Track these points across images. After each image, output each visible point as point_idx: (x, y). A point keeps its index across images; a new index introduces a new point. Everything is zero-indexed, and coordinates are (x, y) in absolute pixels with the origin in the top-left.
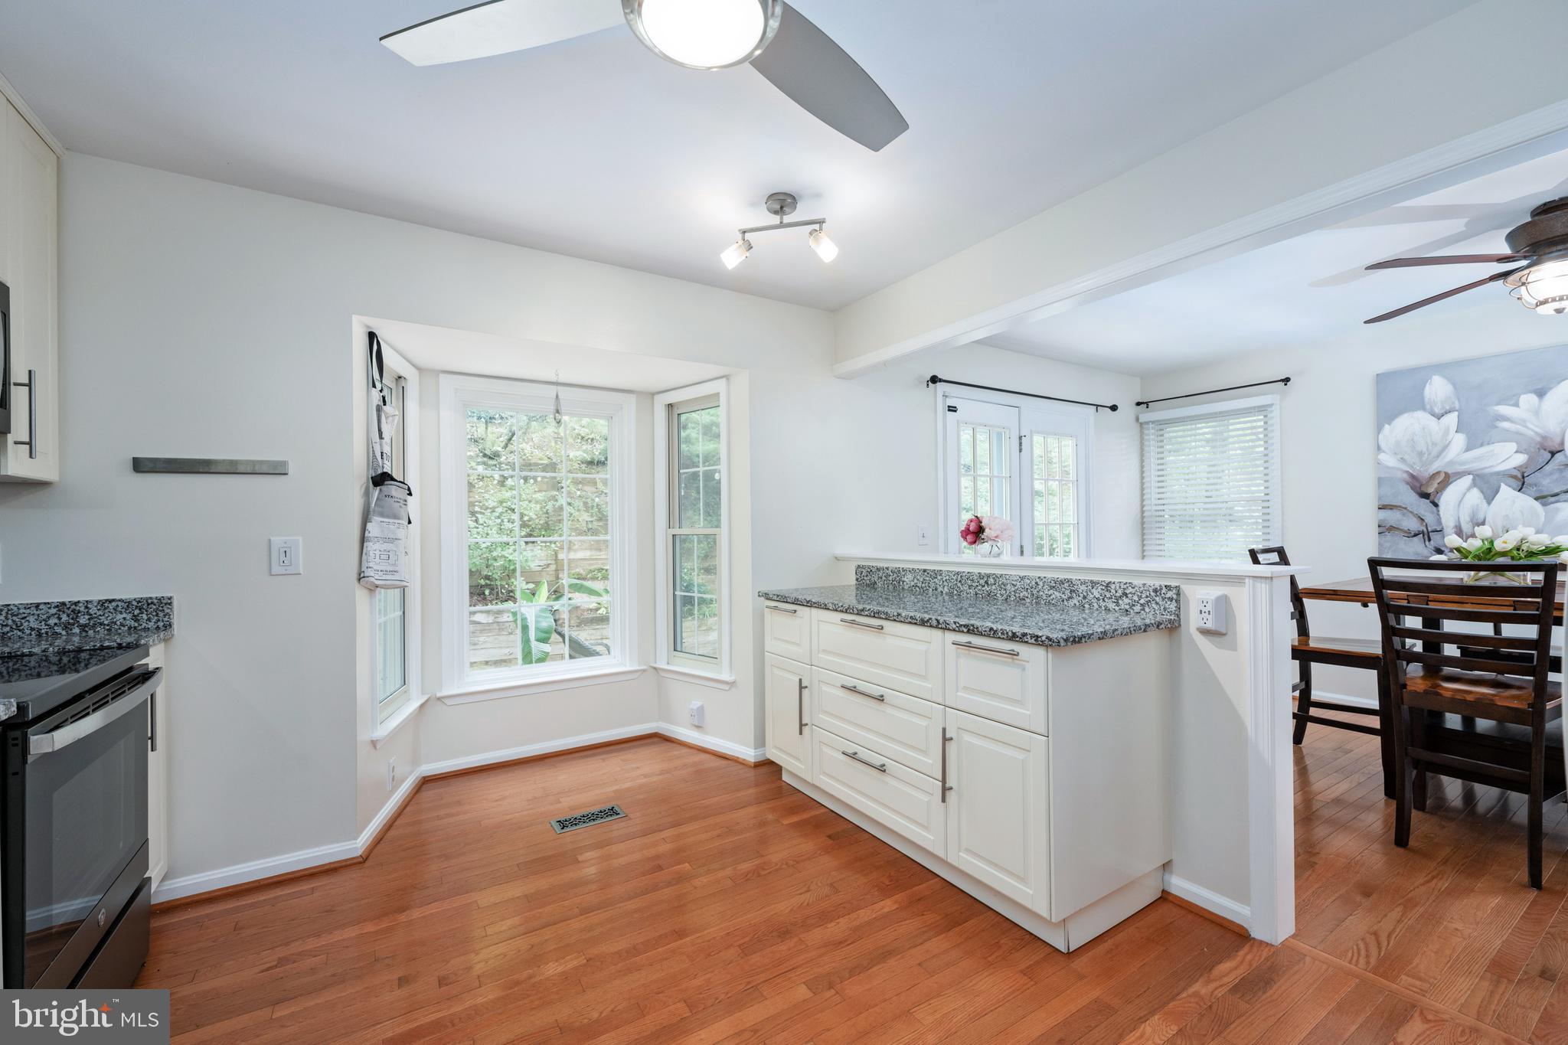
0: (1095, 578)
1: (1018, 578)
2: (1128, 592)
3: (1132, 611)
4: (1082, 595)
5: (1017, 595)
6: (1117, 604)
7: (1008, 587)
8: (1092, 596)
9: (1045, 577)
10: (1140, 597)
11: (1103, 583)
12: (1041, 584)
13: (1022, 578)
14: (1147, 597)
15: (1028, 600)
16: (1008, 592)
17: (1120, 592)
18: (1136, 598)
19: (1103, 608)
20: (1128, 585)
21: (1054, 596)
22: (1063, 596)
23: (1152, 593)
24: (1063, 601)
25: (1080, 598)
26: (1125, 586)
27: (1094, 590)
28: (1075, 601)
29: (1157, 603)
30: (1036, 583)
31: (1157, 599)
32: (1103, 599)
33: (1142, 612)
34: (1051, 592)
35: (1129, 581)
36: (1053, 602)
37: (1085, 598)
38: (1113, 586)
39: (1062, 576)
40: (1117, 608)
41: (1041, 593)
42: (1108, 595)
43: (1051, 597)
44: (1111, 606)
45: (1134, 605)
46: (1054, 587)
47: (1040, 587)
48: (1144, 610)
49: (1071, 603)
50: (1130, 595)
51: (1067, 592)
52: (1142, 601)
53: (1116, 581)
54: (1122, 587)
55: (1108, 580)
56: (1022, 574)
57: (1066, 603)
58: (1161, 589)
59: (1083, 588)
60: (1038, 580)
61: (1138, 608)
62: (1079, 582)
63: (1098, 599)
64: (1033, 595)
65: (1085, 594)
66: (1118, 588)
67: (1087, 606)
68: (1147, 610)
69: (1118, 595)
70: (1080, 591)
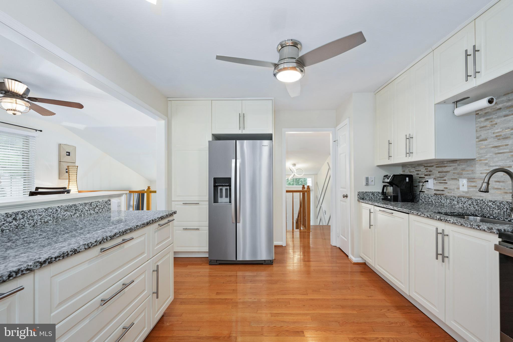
0: (86, 202)
1: (43, 209)
2: (98, 205)
3: (99, 212)
4: (80, 211)
5: (43, 221)
6: (94, 211)
7: (36, 217)
8: (85, 210)
9: (62, 206)
10: (101, 206)
11: (89, 203)
12: (59, 210)
13: (47, 210)
14: (104, 205)
15: (50, 222)
16: (35, 221)
17: (95, 205)
18: (100, 207)
19: (89, 214)
20: (98, 202)
21: (67, 215)
22: (72, 214)
23: (105, 204)
24: (72, 216)
25: (80, 212)
26: (97, 203)
27: (86, 207)
28: (78, 214)
29: (106, 207)
30: (57, 210)
31: (106, 205)
32: (89, 211)
33: (102, 211)
34: (65, 213)
35: (98, 200)
36: (66, 218)
37: (82, 211)
38: (93, 204)
39: (71, 204)
40: (94, 212)
41: (59, 215)
42: (91, 208)
43: (65, 216)
44: (92, 212)
45: (100, 210)
46: (67, 210)
47: (59, 212)
48: (102, 210)
49: (76, 216)
50: (98, 206)
51: (74, 211)
52: (102, 207)
53: (94, 201)
54: (96, 203)
55: (91, 201)
56: (46, 207)
57: (73, 216)
58: (107, 201)
59: (81, 207)
60: (57, 208)
61: (100, 211)
62: (79, 205)
63: (87, 211)
64: (54, 217)
65: (82, 210)
66: (94, 204)
67: (83, 215)
68: (103, 210)
69: (95, 207)
70: (80, 209)
